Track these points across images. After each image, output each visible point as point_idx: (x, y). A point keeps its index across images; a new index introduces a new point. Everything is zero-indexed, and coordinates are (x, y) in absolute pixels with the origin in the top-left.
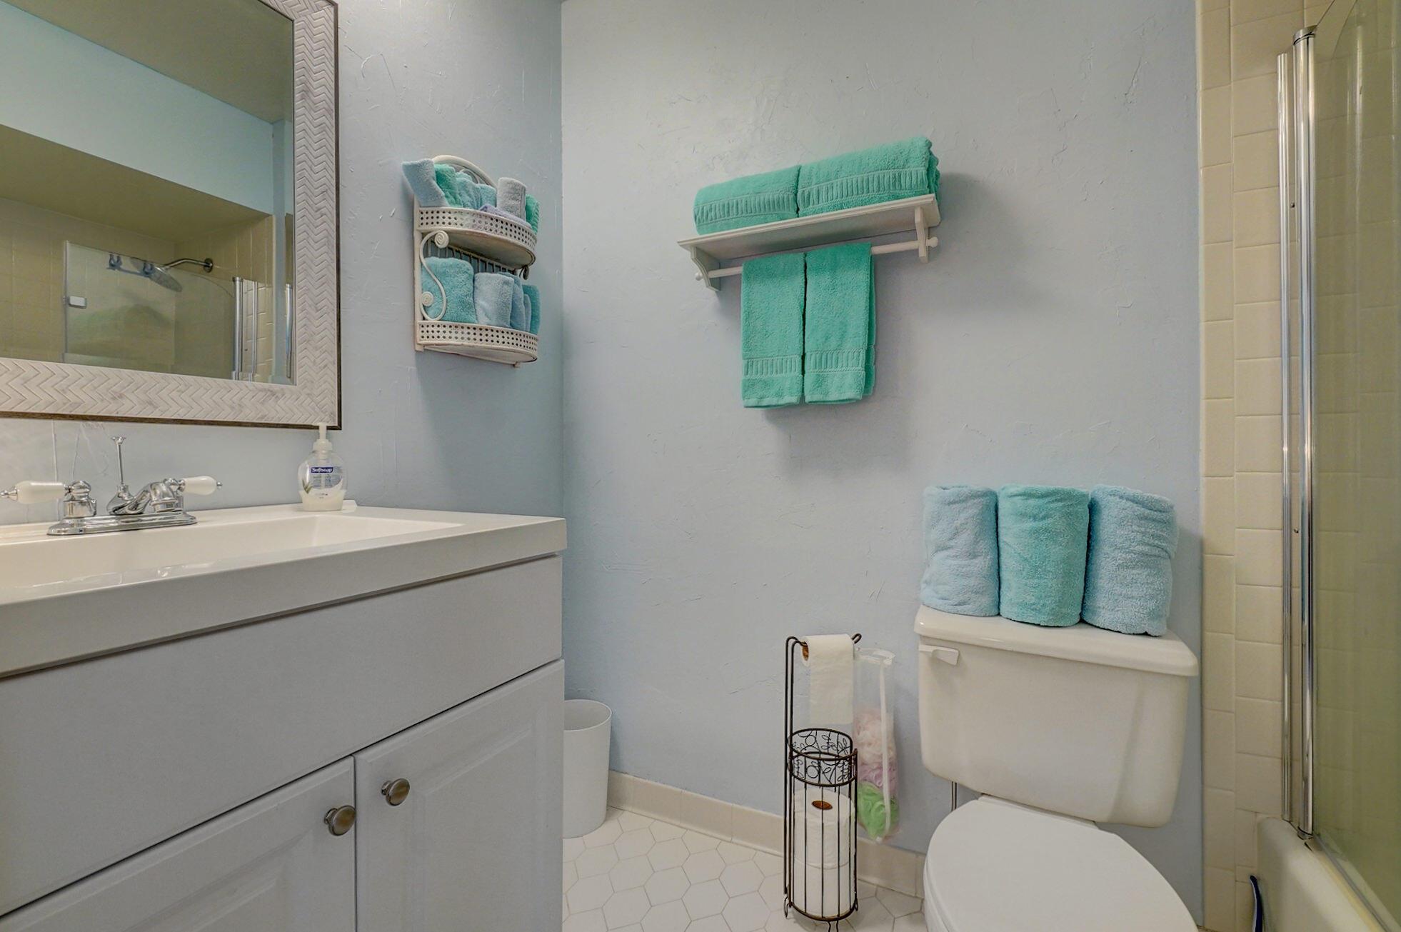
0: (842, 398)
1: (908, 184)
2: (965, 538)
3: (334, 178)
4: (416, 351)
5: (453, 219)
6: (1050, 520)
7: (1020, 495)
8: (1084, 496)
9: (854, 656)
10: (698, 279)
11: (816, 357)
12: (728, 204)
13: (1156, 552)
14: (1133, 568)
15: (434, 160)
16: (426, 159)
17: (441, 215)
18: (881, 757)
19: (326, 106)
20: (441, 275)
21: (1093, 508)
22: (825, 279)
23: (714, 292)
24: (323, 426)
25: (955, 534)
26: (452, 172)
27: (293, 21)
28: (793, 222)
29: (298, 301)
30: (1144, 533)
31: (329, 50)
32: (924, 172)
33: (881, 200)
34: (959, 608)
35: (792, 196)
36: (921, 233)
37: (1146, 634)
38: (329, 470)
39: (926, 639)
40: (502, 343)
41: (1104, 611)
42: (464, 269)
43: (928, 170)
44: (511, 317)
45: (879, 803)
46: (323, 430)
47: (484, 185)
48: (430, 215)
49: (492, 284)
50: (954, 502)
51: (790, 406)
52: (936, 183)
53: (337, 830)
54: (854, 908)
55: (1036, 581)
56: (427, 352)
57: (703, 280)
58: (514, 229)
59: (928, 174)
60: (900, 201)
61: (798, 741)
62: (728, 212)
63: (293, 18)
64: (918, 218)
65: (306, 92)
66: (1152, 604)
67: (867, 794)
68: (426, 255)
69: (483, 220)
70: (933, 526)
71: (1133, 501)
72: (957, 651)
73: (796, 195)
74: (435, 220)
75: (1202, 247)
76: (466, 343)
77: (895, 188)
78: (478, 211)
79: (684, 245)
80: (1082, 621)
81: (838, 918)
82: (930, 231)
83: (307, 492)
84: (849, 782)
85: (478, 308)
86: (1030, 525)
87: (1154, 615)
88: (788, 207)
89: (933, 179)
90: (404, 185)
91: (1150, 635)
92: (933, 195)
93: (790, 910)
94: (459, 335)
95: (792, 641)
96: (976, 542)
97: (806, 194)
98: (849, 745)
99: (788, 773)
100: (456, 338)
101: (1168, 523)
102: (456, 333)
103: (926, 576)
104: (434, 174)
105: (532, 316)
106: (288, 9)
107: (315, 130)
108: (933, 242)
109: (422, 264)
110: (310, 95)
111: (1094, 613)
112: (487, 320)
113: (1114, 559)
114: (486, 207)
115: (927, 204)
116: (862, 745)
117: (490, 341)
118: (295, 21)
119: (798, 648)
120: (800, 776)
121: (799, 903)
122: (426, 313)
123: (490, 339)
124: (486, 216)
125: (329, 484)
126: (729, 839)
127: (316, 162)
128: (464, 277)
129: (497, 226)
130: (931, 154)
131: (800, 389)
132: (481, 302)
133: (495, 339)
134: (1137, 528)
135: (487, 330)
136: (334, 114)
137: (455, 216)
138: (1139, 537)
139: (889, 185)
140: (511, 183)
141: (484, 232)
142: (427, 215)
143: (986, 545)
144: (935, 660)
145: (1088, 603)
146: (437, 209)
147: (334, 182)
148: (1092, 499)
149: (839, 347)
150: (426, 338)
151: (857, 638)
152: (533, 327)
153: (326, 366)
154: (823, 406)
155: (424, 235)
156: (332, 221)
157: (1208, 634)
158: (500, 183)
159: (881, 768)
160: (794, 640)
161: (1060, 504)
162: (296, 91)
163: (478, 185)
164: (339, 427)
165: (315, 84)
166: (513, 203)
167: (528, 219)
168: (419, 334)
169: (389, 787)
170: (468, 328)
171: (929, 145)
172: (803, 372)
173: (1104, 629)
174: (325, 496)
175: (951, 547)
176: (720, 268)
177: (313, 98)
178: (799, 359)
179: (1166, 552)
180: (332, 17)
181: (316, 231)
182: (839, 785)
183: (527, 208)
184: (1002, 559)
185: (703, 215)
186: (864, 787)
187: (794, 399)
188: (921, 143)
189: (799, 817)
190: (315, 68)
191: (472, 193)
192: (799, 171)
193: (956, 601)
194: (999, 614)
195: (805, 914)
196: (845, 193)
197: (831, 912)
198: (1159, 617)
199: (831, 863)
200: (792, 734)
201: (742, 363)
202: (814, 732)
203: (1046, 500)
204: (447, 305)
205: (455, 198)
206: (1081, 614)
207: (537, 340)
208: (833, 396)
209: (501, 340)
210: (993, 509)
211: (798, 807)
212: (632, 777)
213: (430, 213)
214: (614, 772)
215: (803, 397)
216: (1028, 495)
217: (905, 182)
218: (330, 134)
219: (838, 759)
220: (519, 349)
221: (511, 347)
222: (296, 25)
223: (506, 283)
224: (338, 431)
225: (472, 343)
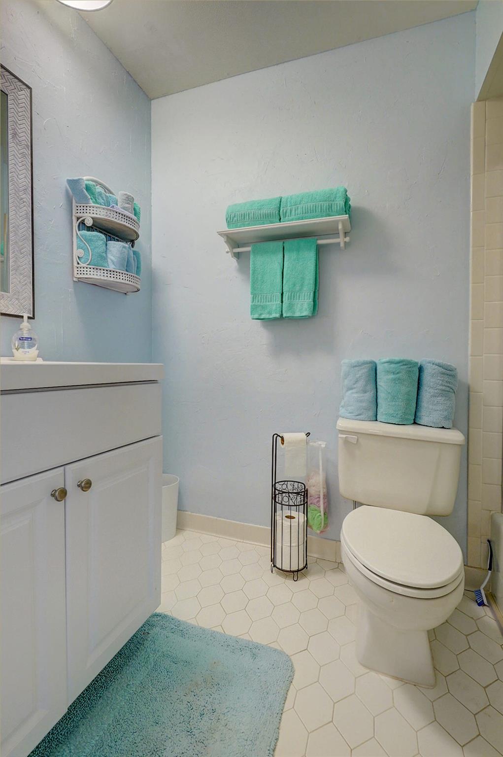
0: (301, 315)
1: (335, 209)
2: (361, 383)
3: (30, 182)
4: (74, 281)
5: (95, 211)
6: (400, 374)
7: (387, 362)
8: (417, 363)
9: (307, 443)
10: (227, 252)
11: (288, 295)
12: (244, 214)
13: (448, 389)
14: (438, 397)
15: (85, 178)
16: (80, 177)
17: (88, 208)
18: (320, 492)
19: (26, 143)
20: (89, 241)
21: (421, 370)
22: (294, 255)
23: (235, 260)
24: (26, 316)
25: (356, 382)
26: (94, 186)
27: (7, 95)
28: (277, 225)
29: (11, 248)
30: (443, 381)
31: (27, 113)
32: (344, 204)
33: (322, 216)
34: (357, 417)
35: (277, 212)
36: (341, 234)
37: (443, 428)
38: (30, 339)
39: (342, 432)
40: (122, 279)
41: (424, 419)
42: (101, 238)
43: (345, 203)
44: (127, 266)
45: (319, 514)
46: (25, 318)
47: (111, 195)
48: (82, 208)
49: (116, 248)
50: (356, 366)
51: (275, 319)
52: (349, 210)
53: (58, 499)
54: (305, 567)
55: (394, 403)
56: (80, 281)
57: (230, 253)
58: (128, 219)
59: (345, 205)
60: (331, 217)
61: (278, 486)
62: (244, 218)
63: (8, 93)
64: (340, 227)
65: (15, 135)
66: (445, 413)
67: (313, 510)
68: (79, 230)
69: (112, 213)
70: (346, 378)
71: (438, 366)
72: (356, 437)
73: (279, 211)
74: (85, 211)
75: (471, 249)
76: (102, 278)
77: (329, 211)
78: (109, 208)
79: (221, 234)
80: (415, 423)
81: (298, 571)
82: (346, 234)
83: (18, 350)
84: (304, 504)
85: (109, 260)
86: (392, 376)
87: (446, 418)
88: (275, 217)
89: (347, 208)
90: (67, 191)
91: (445, 428)
92: (348, 215)
93: (275, 569)
94: (99, 274)
95: (275, 436)
96: (366, 385)
97: (285, 211)
98: (303, 488)
99: (273, 501)
100: (97, 275)
101: (454, 376)
102: (97, 272)
103: (342, 404)
104: (84, 186)
105: (137, 267)
106: (5, 88)
107: (20, 156)
108: (347, 239)
109: (77, 234)
110: (17, 136)
111: (420, 418)
112: (113, 266)
113: (430, 393)
114: (113, 206)
115: (345, 220)
116: (310, 486)
117: (115, 278)
118: (9, 95)
119: (279, 439)
120: (280, 502)
121: (279, 565)
122: (80, 261)
123: (115, 276)
124: (114, 211)
125: (30, 347)
126: (242, 541)
127: (20, 173)
128: (101, 242)
129: (119, 217)
130: (347, 195)
131: (281, 310)
132: (110, 256)
133: (118, 277)
134: (439, 378)
135: (114, 272)
136: (30, 148)
137: (96, 209)
138: (441, 382)
139: (326, 210)
140: (126, 194)
141: (112, 219)
142: (80, 208)
143: (371, 387)
144: (346, 442)
145: (418, 414)
146: (86, 205)
147: (30, 185)
148: (420, 365)
149: (301, 290)
150: (79, 274)
151: (308, 434)
152: (138, 272)
153: (26, 284)
154: (291, 319)
155: (78, 219)
156: (29, 206)
157: (471, 430)
158: (119, 195)
159: (319, 498)
160: (276, 435)
161: (406, 367)
162: (9, 134)
163: (107, 195)
164: (33, 318)
165: (20, 131)
166: (127, 205)
167: (135, 215)
168: (76, 272)
169: (82, 482)
170: (104, 270)
171: (346, 191)
172: (282, 302)
173: (424, 425)
174: (27, 353)
175: (355, 388)
176: (238, 247)
177: (19, 138)
178: (280, 295)
179: (453, 390)
180: (29, 95)
181: (20, 211)
182: (299, 505)
183: (134, 209)
184: (378, 393)
185: (230, 219)
186: (311, 507)
187: (278, 315)
188: (342, 190)
189: (279, 522)
190: (19, 122)
191: (105, 199)
192: (281, 199)
193: (357, 414)
194: (377, 420)
195: (282, 570)
196: (304, 212)
197: (295, 568)
198: (449, 419)
199: (294, 544)
200: (275, 483)
201: (251, 296)
202: (286, 483)
203: (399, 365)
204: (92, 257)
205: (96, 200)
206: (414, 419)
207: (139, 279)
208: (297, 314)
209: (121, 278)
210: (374, 370)
211: (278, 518)
212: (190, 513)
213: (82, 207)
214: (180, 511)
215: (282, 315)
216: (390, 362)
217: (334, 208)
218: (28, 159)
219: (298, 493)
220: (130, 283)
221: (127, 282)
222: (9, 97)
223: (124, 247)
224: (33, 320)
225: (106, 278)
